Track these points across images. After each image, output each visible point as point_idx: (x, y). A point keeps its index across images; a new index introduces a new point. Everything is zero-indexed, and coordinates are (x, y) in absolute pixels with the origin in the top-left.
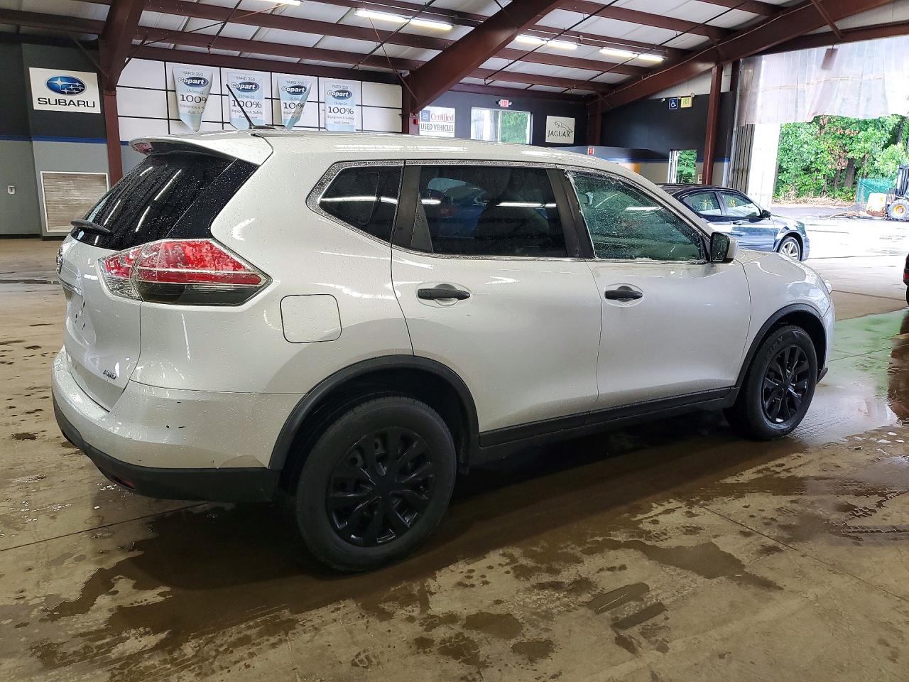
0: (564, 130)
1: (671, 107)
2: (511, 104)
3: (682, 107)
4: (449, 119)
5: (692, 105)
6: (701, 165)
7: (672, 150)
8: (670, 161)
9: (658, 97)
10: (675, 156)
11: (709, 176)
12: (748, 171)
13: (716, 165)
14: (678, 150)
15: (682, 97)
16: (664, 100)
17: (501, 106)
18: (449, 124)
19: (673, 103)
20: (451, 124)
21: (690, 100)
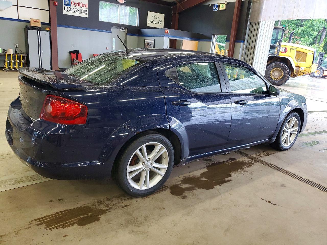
0: (158, 20)
1: (214, 10)
2: (125, 1)
3: (220, 9)
4: (84, 6)
5: (226, 8)
6: (228, 43)
7: (213, 35)
8: (212, 41)
9: (208, 4)
10: (215, 38)
11: (232, 50)
12: (254, 49)
13: (237, 44)
14: (217, 35)
15: (220, 4)
16: (211, 5)
17: (119, 2)
18: (84, 9)
19: (215, 7)
20: (86, 10)
21: (224, 5)
